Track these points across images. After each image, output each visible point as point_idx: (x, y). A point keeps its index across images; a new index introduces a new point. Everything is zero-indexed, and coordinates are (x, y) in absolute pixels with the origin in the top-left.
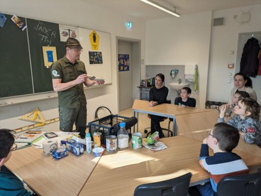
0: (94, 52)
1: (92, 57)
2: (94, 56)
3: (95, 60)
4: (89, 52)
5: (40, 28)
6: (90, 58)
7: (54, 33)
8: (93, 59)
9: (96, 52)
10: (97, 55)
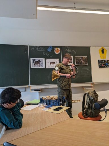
0: (102, 60)
1: (101, 63)
2: (102, 62)
3: (103, 65)
4: (99, 60)
5: (68, 50)
6: (99, 64)
7: (75, 52)
8: (102, 65)
9: (104, 60)
10: (105, 62)
